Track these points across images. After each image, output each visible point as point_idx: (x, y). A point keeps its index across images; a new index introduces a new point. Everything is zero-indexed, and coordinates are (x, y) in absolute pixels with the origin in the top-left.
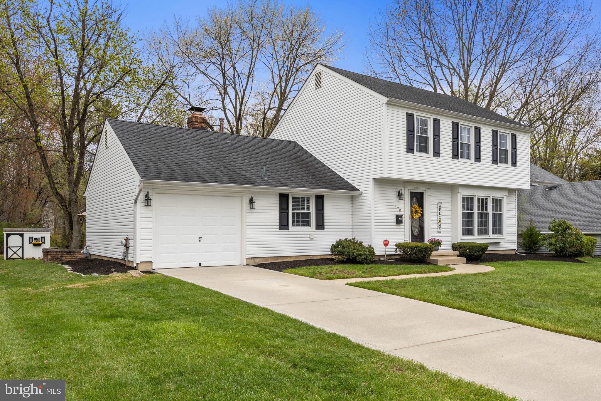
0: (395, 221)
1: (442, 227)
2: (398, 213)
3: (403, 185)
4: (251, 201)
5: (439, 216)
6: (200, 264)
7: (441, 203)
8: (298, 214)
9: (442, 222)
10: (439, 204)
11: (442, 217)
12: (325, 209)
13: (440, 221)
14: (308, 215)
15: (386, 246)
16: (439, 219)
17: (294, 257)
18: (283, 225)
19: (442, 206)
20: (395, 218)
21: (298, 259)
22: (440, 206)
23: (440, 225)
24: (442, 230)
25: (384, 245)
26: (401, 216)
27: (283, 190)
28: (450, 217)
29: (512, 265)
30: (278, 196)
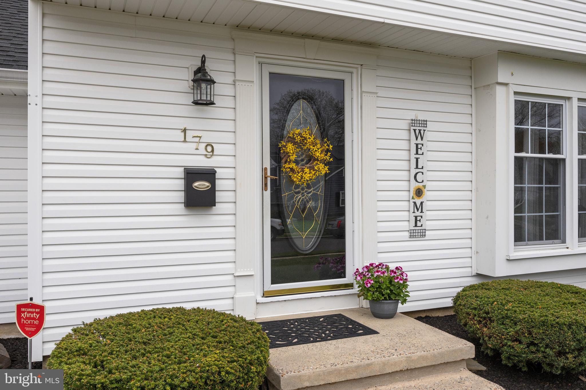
0: (181, 196)
1: (427, 214)
2: (200, 163)
3: (231, 57)
5: (414, 171)
7: (424, 123)
9: (427, 195)
10: (419, 129)
11: (429, 175)
13: (419, 193)
16: (414, 185)
19: (428, 136)
20: (180, 184)
22: (419, 135)
23: (419, 208)
24: (427, 225)
26: (208, 175)
28: (467, 176)
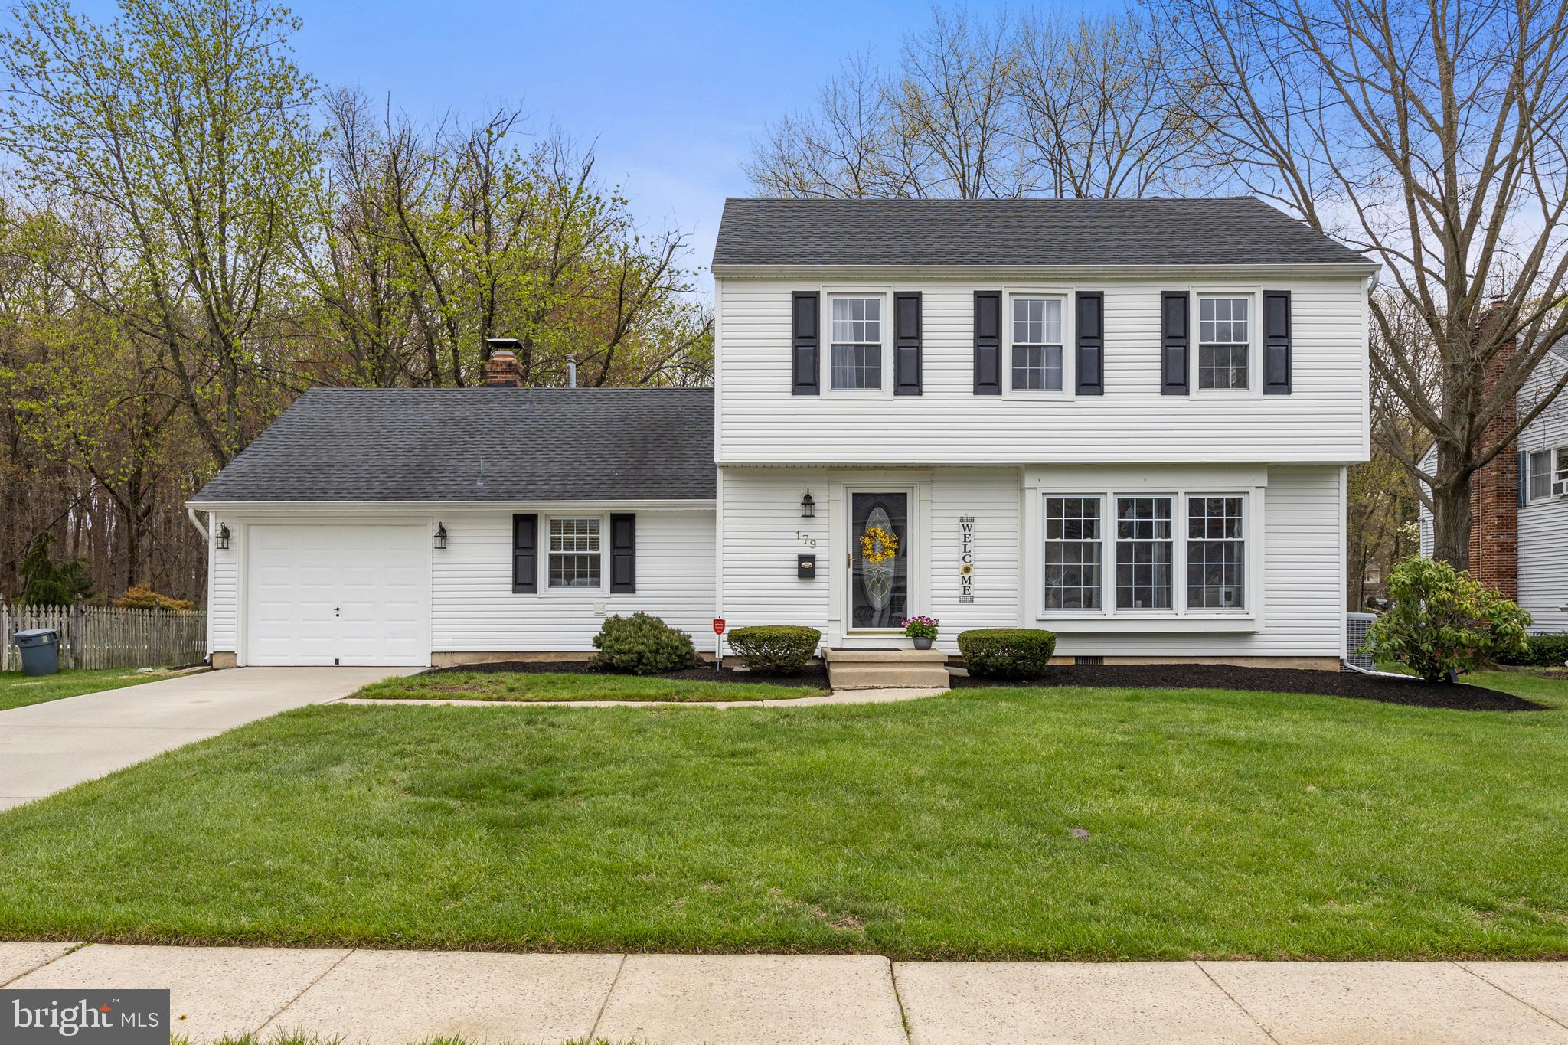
0: (795, 571)
1: (975, 585)
2: (807, 551)
3: (826, 478)
4: (443, 534)
6: (337, 661)
7: (972, 519)
8: (569, 559)
9: (973, 571)
10: (967, 523)
11: (975, 557)
12: (638, 546)
13: (967, 570)
14: (596, 560)
15: (719, 633)
16: (964, 564)
17: (553, 655)
18: (524, 582)
19: (975, 528)
20: (796, 564)
21: (564, 660)
22: (967, 528)
23: (967, 580)
24: (974, 593)
25: (716, 630)
26: (812, 558)
27: (522, 506)
28: (1011, 557)
29: (1015, 698)
30: (511, 521)
